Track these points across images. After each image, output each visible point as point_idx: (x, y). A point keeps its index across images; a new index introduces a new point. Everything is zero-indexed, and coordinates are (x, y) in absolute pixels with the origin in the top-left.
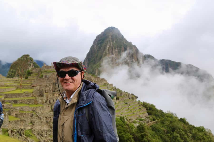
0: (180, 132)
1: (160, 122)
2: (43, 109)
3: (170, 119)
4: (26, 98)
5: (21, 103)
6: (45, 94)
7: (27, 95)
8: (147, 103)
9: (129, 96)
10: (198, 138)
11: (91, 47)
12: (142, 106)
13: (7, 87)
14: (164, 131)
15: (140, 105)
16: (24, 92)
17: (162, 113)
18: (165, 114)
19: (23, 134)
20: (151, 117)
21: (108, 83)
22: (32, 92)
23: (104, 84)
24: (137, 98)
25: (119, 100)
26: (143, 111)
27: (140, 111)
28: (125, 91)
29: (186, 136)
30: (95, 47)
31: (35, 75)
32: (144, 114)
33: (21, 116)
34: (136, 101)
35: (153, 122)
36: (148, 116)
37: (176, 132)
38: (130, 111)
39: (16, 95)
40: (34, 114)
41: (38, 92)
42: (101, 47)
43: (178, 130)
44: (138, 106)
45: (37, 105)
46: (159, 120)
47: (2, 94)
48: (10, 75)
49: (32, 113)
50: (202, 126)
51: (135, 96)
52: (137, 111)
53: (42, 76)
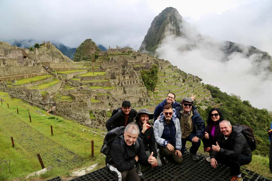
0: (246, 114)
1: (225, 104)
2: (116, 91)
3: (236, 102)
4: (100, 81)
5: (96, 85)
6: (117, 77)
7: (100, 77)
8: (211, 85)
9: (193, 78)
10: (263, 120)
11: (149, 29)
12: (206, 89)
13: (79, 71)
14: (231, 113)
15: (204, 88)
16: (97, 75)
17: (227, 96)
18: (229, 97)
19: (106, 115)
20: (216, 100)
21: (172, 66)
22: (105, 75)
23: (168, 66)
24: (201, 80)
25: (184, 83)
26: (207, 93)
27: (204, 94)
28: (190, 74)
29: (252, 119)
30: (153, 29)
31: (102, 58)
32: (208, 97)
33: (100, 98)
34: (200, 83)
35: (218, 104)
36: (213, 99)
37: (243, 115)
38: (195, 93)
39: (90, 78)
40: (110, 96)
41: (110, 74)
42: (159, 29)
43: (245, 113)
44: (202, 88)
45: (110, 87)
46: (225, 103)
47: (78, 77)
48: (76, 59)
49: (107, 95)
50: (265, 109)
51: (199, 78)
52: (202, 93)
53: (109, 59)
